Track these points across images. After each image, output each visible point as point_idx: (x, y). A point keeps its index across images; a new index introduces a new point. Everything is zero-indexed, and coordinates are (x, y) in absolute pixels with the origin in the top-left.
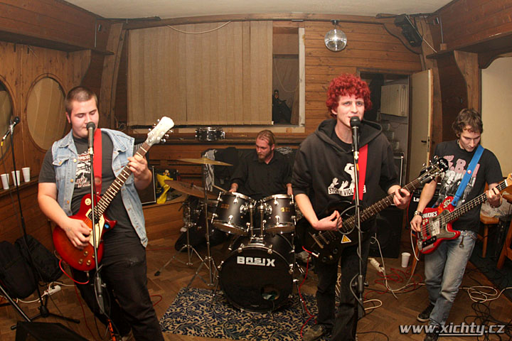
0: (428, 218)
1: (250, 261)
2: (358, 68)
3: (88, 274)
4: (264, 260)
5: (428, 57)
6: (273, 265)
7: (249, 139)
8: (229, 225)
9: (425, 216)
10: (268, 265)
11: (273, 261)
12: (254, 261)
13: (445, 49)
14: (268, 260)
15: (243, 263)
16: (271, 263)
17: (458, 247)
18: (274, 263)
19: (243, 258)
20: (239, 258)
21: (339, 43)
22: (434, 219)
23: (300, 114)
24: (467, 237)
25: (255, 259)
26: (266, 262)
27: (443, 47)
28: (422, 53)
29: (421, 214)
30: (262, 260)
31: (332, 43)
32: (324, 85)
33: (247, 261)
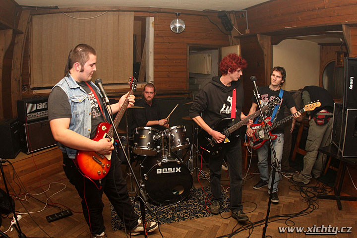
0: (255, 129)
1: (165, 171)
2: (188, 44)
3: (100, 182)
4: (174, 169)
5: (235, 37)
6: (180, 171)
7: (119, 93)
8: (145, 148)
9: (253, 128)
10: (177, 171)
11: (180, 168)
12: (167, 170)
13: (248, 33)
14: (177, 168)
15: (161, 173)
16: (178, 170)
17: (277, 142)
18: (180, 170)
19: (161, 170)
20: (158, 170)
21: (180, 28)
22: (260, 130)
23: (150, 75)
24: (280, 137)
25: (169, 169)
26: (176, 170)
27: (247, 31)
28: (231, 35)
29: (251, 127)
30: (173, 169)
31: (175, 28)
32: (166, 55)
33: (163, 171)
